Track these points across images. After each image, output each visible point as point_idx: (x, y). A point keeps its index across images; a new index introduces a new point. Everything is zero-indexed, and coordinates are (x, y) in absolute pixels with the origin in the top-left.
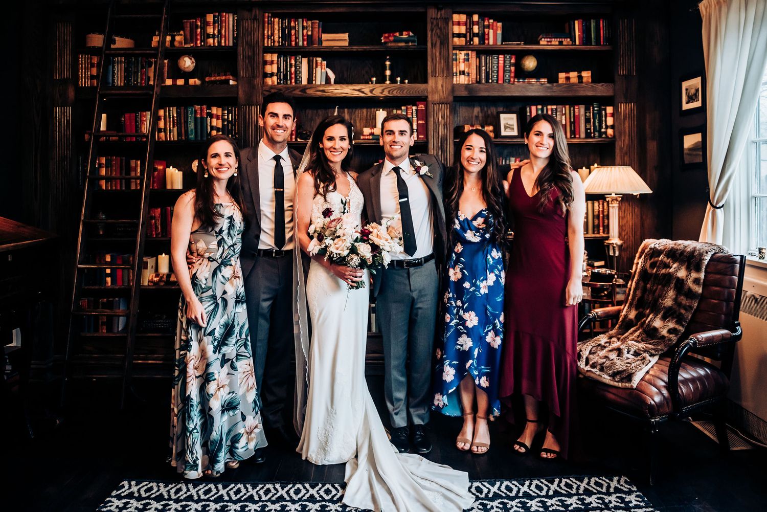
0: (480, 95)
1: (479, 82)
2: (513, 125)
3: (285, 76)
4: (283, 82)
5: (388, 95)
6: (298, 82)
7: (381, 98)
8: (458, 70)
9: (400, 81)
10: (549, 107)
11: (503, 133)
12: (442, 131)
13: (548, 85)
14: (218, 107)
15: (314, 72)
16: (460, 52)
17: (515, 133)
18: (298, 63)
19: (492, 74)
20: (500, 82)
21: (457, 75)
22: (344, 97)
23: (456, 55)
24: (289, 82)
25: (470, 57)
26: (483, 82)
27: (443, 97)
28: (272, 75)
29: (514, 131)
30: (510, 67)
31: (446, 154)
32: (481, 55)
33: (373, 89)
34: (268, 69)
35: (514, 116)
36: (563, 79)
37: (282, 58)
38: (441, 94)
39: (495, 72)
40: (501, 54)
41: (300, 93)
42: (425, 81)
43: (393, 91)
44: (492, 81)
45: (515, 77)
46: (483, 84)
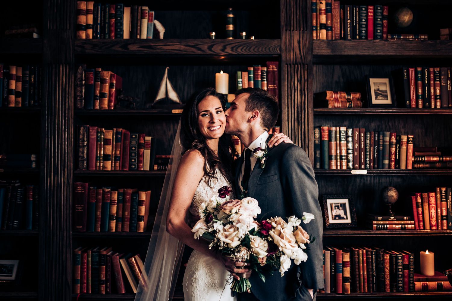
0: (346, 53)
1: (344, 37)
2: (386, 92)
3: (103, 29)
4: (100, 36)
5: (230, 52)
6: (119, 36)
7: (223, 57)
8: (318, 23)
9: (246, 36)
10: (432, 70)
11: (375, 102)
12: (298, 98)
13: (430, 42)
14: (18, 66)
15: (139, 24)
16: (321, 1)
17: (389, 102)
18: (119, 13)
19: (359, 29)
20: (369, 38)
21: (316, 30)
22: (176, 54)
23: (316, 6)
24: (107, 35)
25: (333, 7)
26: (349, 38)
27: (300, 56)
28: (87, 27)
29: (388, 99)
30: (382, 20)
31: (303, 127)
32: (345, 6)
33: (212, 46)
34: (83, 19)
35: (386, 80)
36: (445, 36)
37: (99, 7)
38: (298, 52)
39: (364, 26)
40: (371, 5)
41: (120, 49)
42: (278, 36)
43: (237, 48)
44: (360, 38)
45: (389, 32)
46: (349, 40)
